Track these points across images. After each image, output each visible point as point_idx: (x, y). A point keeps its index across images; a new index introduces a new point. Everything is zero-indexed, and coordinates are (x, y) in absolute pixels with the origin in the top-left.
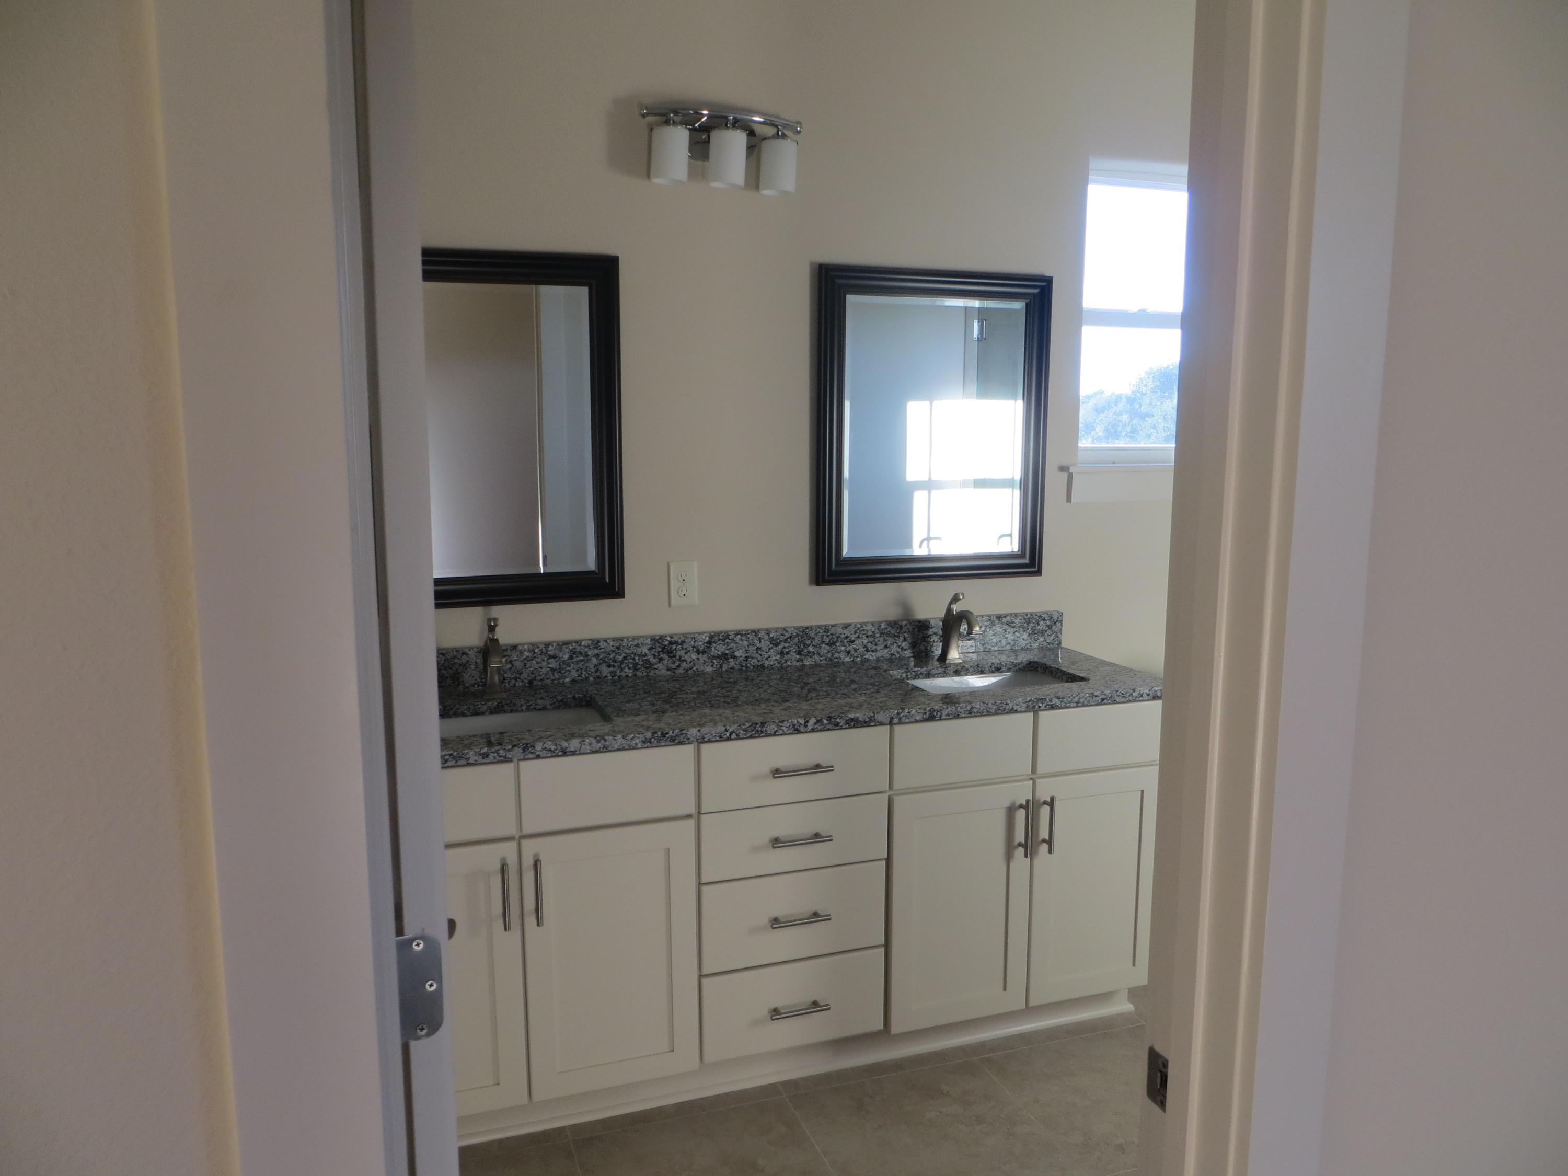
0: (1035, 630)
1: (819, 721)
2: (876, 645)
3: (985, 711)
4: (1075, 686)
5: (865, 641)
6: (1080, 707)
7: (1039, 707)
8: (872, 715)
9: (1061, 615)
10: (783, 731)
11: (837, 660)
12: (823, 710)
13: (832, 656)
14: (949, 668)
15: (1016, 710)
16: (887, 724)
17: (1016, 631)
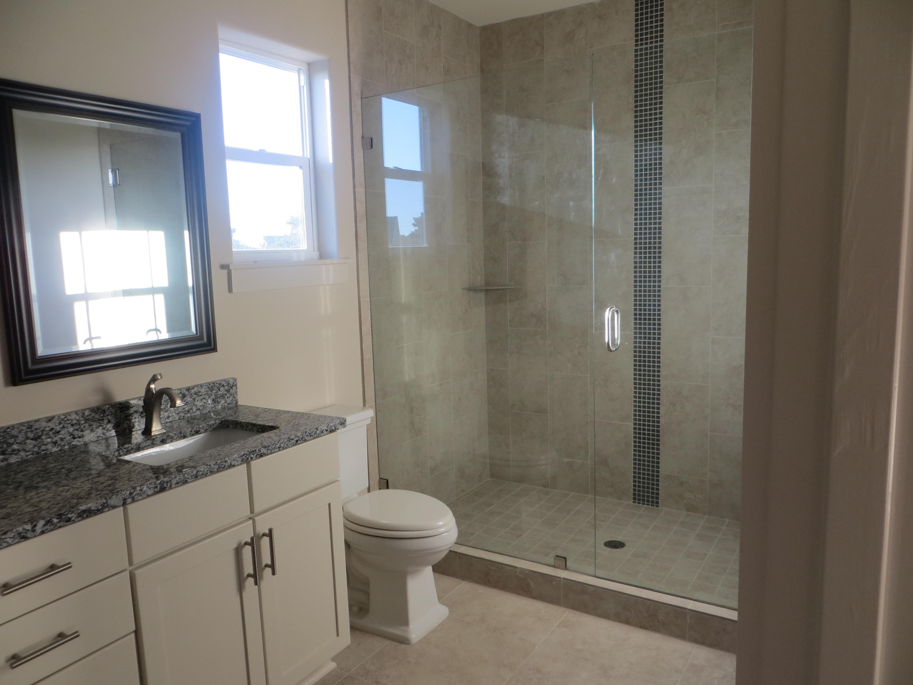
0: (217, 395)
1: (49, 522)
2: (82, 431)
3: (209, 472)
4: (271, 434)
5: (71, 429)
6: (282, 450)
7: (252, 458)
8: (105, 501)
9: (235, 380)
10: (7, 542)
11: (44, 452)
12: (48, 508)
13: (39, 449)
14: (156, 440)
15: (234, 465)
16: (121, 506)
17: (203, 398)
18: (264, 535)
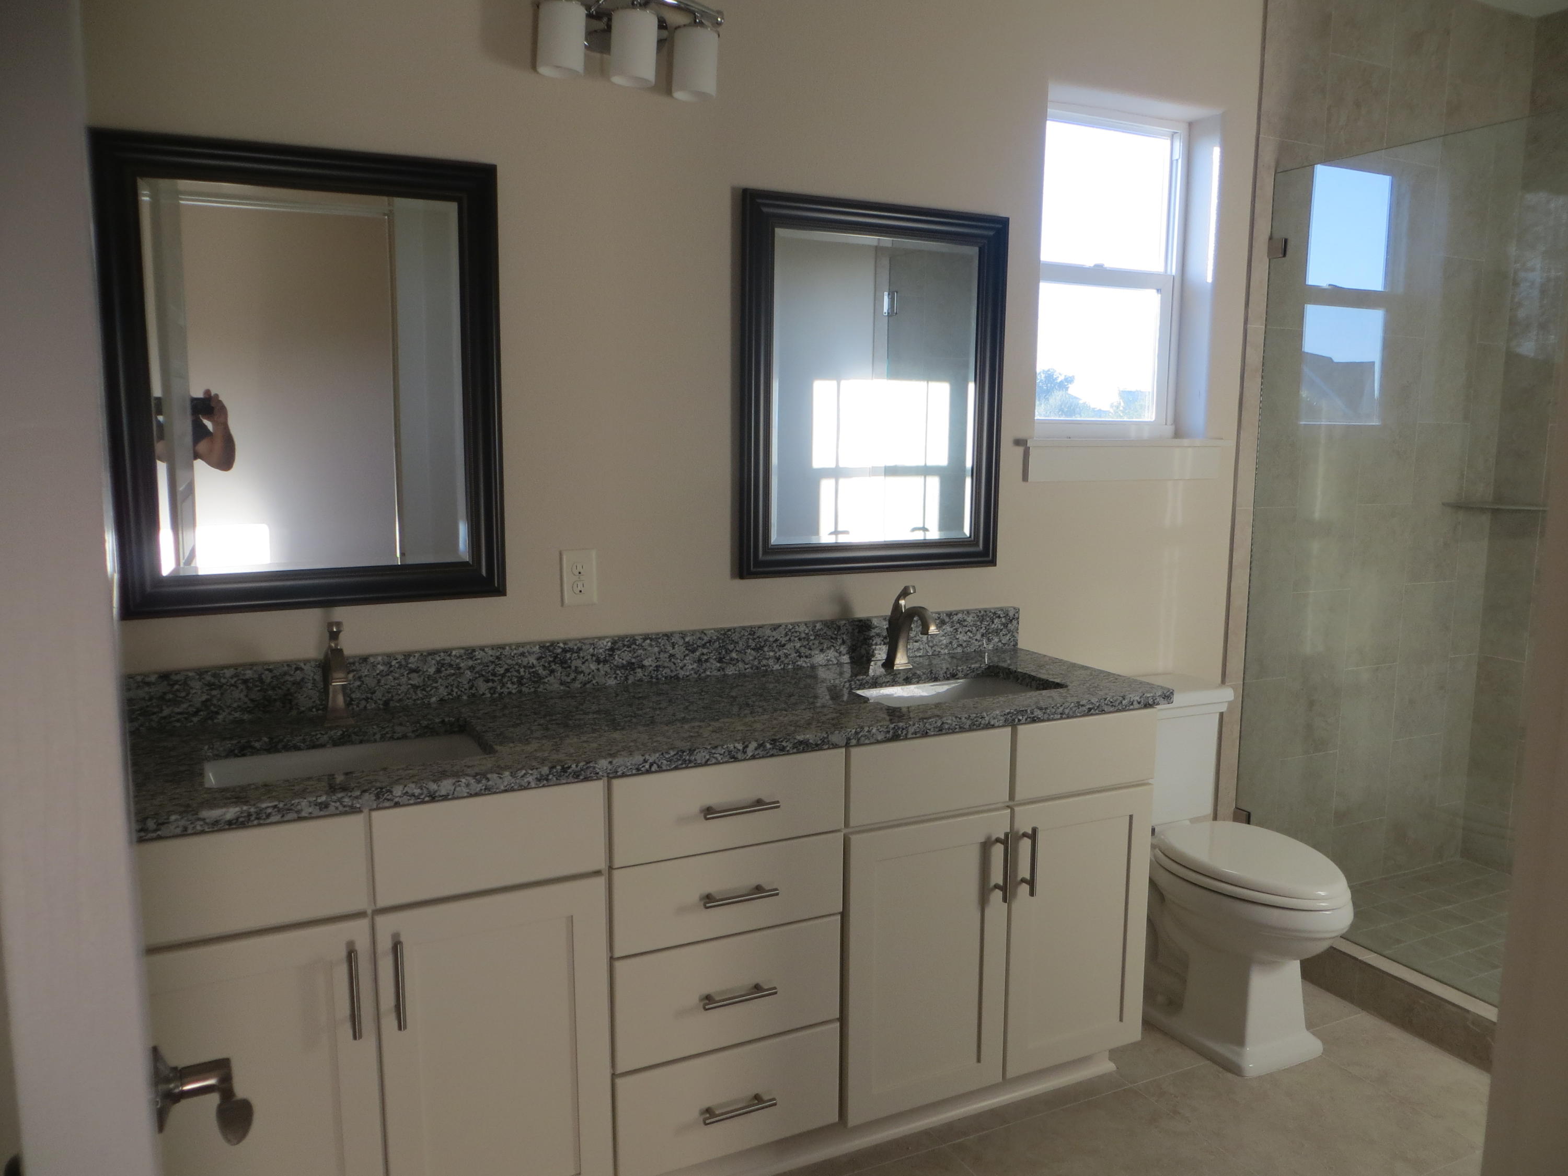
0: (989, 629)
1: (761, 746)
2: (810, 649)
3: (957, 727)
4: (1054, 693)
5: (798, 645)
6: (1065, 718)
7: (1019, 720)
8: (825, 736)
9: (1017, 611)
10: (716, 758)
11: (764, 668)
12: (762, 730)
13: (760, 663)
14: (899, 676)
15: (993, 725)
16: (843, 747)
17: (969, 631)
18: (1025, 835)
